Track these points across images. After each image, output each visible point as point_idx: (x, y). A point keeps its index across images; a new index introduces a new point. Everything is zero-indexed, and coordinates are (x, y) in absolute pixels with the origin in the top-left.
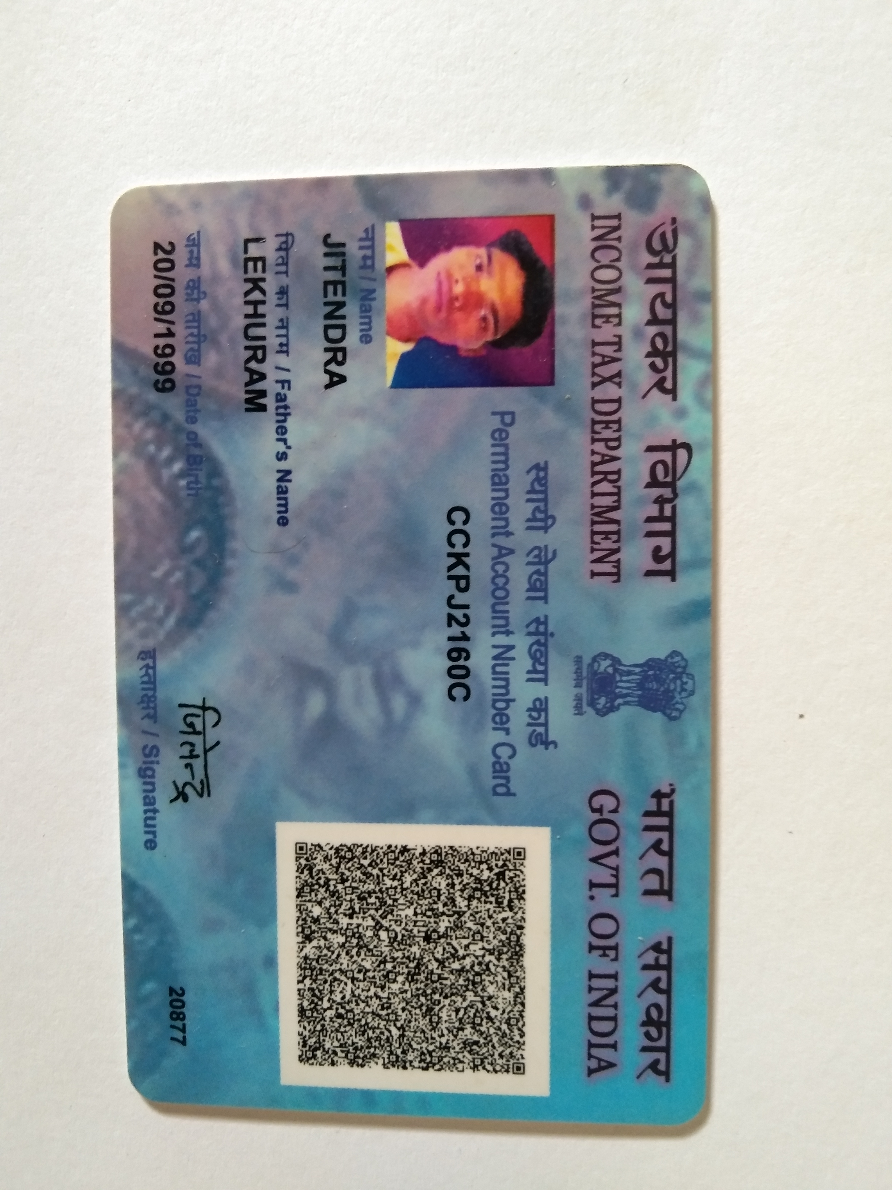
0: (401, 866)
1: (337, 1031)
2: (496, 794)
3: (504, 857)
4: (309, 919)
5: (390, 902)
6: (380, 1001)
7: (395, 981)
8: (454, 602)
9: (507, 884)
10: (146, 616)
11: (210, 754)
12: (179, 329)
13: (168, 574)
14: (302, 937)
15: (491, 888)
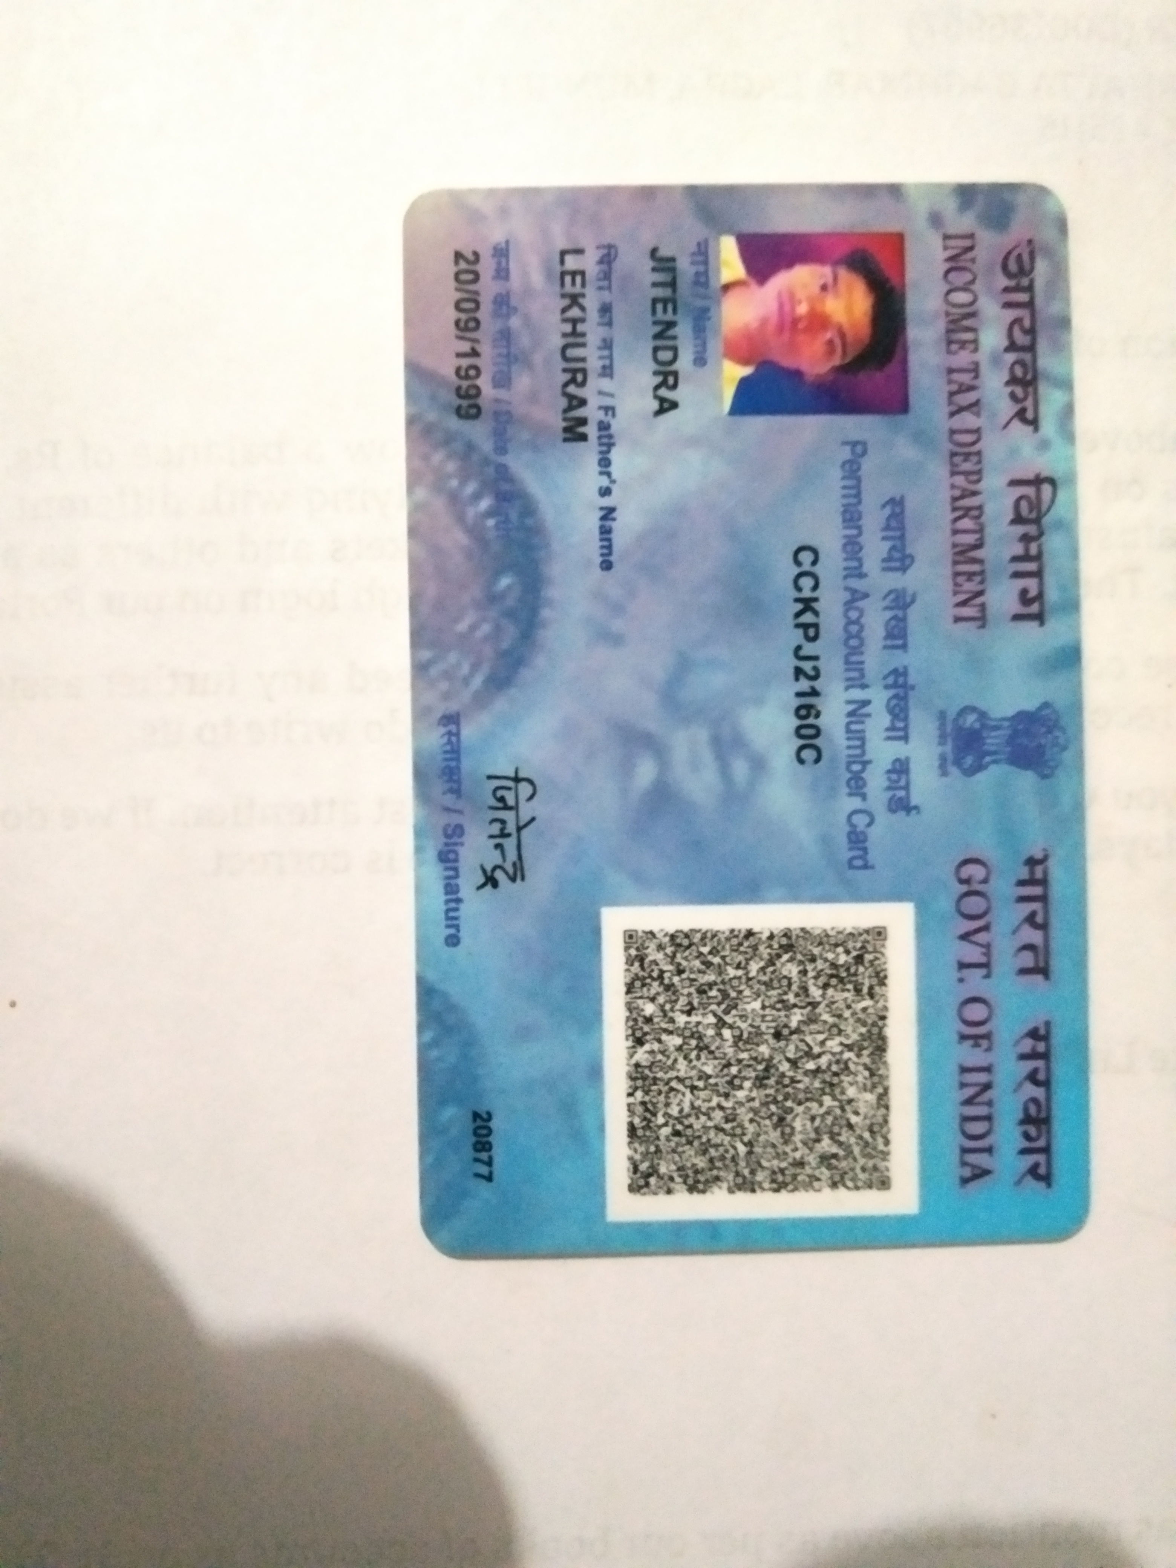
0: (746, 953)
1: (674, 1151)
2: (851, 866)
3: (862, 938)
4: (640, 1019)
5: (733, 994)
6: (724, 1112)
7: (741, 1087)
8: (803, 653)
9: (866, 969)
10: (447, 675)
11: (525, 833)
12: (486, 349)
13: (473, 628)
14: (633, 1041)
15: (849, 975)
